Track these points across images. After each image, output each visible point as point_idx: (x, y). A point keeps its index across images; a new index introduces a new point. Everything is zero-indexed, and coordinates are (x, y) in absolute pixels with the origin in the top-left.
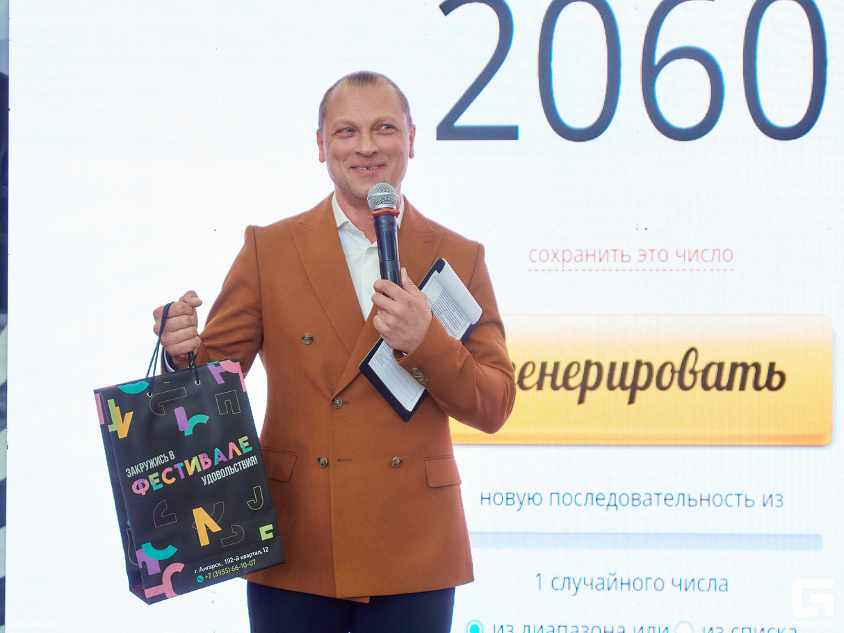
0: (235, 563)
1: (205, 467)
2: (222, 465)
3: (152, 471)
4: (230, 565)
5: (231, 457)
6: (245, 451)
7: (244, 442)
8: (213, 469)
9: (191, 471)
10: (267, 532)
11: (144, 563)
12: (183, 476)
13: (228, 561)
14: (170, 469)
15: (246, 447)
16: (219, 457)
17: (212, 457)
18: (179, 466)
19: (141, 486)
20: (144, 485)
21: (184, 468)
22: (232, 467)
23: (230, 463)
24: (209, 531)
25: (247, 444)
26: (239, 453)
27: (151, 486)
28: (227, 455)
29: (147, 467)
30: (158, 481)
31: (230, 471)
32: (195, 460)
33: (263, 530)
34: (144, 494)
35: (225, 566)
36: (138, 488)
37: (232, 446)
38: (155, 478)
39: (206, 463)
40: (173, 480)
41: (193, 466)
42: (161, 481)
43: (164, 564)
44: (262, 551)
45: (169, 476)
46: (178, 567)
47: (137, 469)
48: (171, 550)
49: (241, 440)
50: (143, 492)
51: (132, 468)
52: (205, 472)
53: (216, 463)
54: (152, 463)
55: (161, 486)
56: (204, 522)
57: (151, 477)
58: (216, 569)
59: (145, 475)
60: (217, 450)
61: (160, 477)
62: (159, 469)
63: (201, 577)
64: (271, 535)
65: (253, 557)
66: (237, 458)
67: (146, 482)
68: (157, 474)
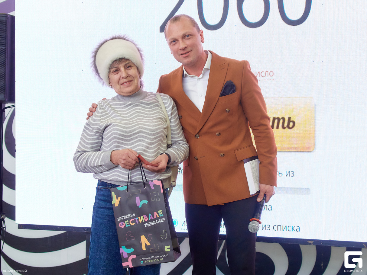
0: (155, 259)
1: (146, 220)
2: (152, 220)
3: (126, 220)
4: (153, 259)
5: (155, 218)
6: (161, 216)
7: (160, 212)
8: (148, 221)
9: (141, 221)
10: (168, 248)
11: (122, 253)
12: (137, 223)
13: (152, 257)
14: (133, 220)
15: (161, 214)
16: (151, 217)
17: (148, 217)
18: (137, 219)
19: (122, 225)
20: (123, 225)
21: (138, 220)
22: (155, 221)
23: (155, 220)
24: (146, 245)
25: (161, 213)
26: (158, 217)
27: (125, 225)
28: (153, 217)
29: (124, 218)
30: (128, 223)
31: (155, 223)
32: (142, 217)
33: (166, 247)
34: (123, 228)
35: (151, 259)
36: (121, 225)
37: (155, 213)
38: (127, 222)
39: (146, 219)
40: (134, 224)
41: (141, 219)
42: (129, 224)
43: (129, 254)
44: (165, 255)
45: (132, 222)
46: (134, 257)
47: (121, 218)
48: (131, 250)
49: (159, 212)
50: (123, 227)
51: (119, 218)
52: (145, 222)
53: (150, 219)
54: (126, 217)
55: (129, 225)
56: (144, 241)
57: (126, 222)
58: (148, 260)
59: (123, 221)
60: (150, 214)
61: (129, 222)
62: (129, 219)
63: (142, 262)
64: (169, 250)
65: (162, 257)
66: (157, 218)
67: (124, 223)
68: (128, 221)
